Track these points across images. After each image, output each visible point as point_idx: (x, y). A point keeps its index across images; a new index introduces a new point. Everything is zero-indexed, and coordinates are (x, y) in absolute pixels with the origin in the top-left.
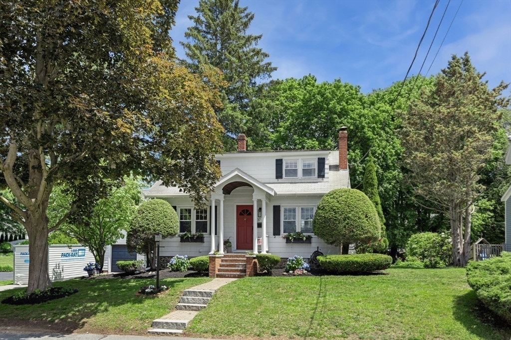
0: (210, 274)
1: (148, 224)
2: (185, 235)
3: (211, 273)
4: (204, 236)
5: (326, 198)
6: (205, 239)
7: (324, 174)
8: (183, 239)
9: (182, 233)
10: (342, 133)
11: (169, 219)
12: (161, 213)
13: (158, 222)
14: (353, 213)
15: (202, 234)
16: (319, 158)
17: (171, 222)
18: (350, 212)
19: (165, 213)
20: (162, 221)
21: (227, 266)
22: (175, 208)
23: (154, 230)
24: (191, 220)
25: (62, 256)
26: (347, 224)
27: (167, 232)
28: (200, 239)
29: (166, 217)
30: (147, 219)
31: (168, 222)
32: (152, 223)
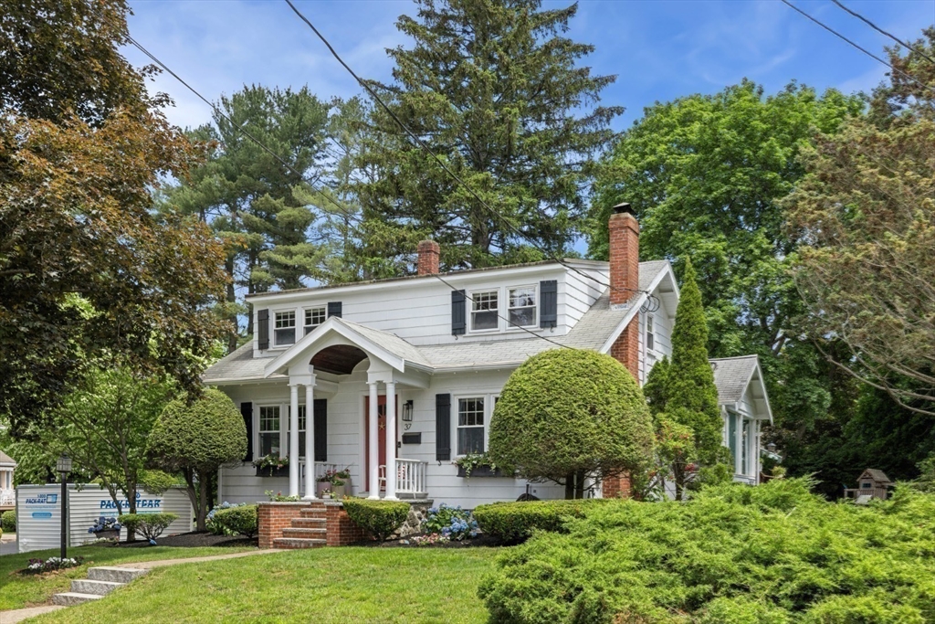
0: (261, 541)
1: (172, 440)
3: (262, 538)
5: (517, 374)
7: (556, 317)
8: (261, 471)
9: (260, 458)
10: (616, 219)
13: (189, 436)
14: (556, 404)
16: (542, 283)
17: (220, 434)
18: (549, 401)
19: (208, 417)
20: (199, 433)
21: (307, 524)
22: (248, 405)
23: (181, 451)
24: (281, 431)
25: (102, 505)
26: (542, 429)
27: (209, 454)
29: (207, 425)
30: (170, 430)
31: (210, 435)
32: (178, 437)
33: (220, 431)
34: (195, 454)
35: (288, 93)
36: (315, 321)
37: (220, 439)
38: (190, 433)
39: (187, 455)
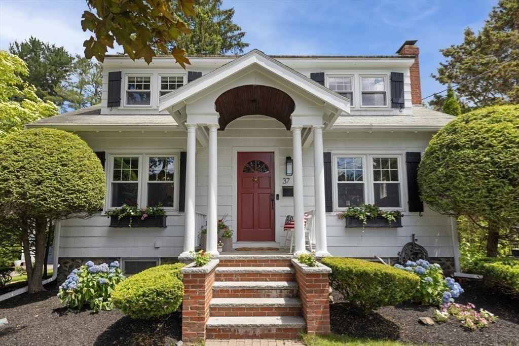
0: (187, 331)
2: (123, 211)
3: (187, 325)
4: (167, 214)
6: (169, 221)
7: (404, 100)
8: (118, 222)
9: (114, 208)
11: (73, 171)
12: (51, 155)
13: (36, 176)
15: (162, 210)
16: (392, 74)
17: (81, 177)
19: (64, 155)
20: (51, 173)
22: (101, 156)
23: (23, 195)
24: (139, 181)
27: (65, 201)
28: (156, 221)
29: (63, 165)
31: (68, 177)
32: (18, 178)
33: (81, 174)
34: (45, 199)
35: (53, 46)
36: (172, 87)
37: (80, 183)
38: (38, 172)
39: (33, 200)
